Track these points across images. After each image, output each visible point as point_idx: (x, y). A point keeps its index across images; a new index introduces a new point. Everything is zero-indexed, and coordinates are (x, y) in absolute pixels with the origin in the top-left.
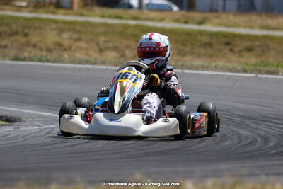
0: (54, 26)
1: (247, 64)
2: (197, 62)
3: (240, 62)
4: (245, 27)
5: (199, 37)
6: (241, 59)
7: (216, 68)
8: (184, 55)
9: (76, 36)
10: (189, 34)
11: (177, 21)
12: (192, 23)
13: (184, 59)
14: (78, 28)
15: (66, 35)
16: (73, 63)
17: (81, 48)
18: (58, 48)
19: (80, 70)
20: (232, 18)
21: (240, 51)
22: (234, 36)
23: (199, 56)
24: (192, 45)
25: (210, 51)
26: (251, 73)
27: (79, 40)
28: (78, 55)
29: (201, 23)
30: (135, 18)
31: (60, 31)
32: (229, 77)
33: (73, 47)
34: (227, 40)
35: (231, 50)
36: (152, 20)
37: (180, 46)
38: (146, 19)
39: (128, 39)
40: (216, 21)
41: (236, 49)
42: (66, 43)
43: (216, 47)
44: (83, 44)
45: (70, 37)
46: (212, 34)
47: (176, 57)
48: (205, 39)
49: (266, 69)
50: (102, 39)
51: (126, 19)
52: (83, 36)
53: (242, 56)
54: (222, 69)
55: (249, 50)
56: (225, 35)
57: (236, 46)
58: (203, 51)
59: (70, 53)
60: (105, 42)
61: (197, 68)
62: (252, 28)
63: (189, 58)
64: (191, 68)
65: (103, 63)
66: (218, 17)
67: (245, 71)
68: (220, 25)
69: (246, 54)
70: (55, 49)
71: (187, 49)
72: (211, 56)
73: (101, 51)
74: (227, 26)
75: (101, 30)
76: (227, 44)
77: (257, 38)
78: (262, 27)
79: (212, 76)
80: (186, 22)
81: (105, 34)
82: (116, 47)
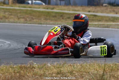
0: (3, 10)
1: (68, 23)
2: (51, 22)
3: (66, 22)
4: (67, 10)
5: (52, 14)
6: (66, 21)
8: (47, 20)
9: (10, 14)
10: (48, 13)
11: (44, 8)
12: (50, 9)
13: (47, 21)
14: (11, 11)
16: (9, 23)
17: (12, 18)
18: (4, 18)
19: (11, 25)
20: (63, 7)
21: (66, 18)
22: (64, 13)
23: (52, 20)
24: (50, 16)
27: (11, 15)
28: (11, 20)
29: (53, 9)
30: (30, 7)
31: (5, 12)
33: (9, 17)
34: (61, 15)
35: (63, 18)
36: (36, 8)
37: (45, 17)
38: (34, 8)
39: (28, 14)
40: (58, 8)
41: (64, 18)
42: (7, 16)
43: (58, 17)
44: (12, 16)
45: (8, 14)
46: (56, 13)
47: (44, 21)
48: (54, 14)
50: (19, 14)
51: (27, 8)
52: (13, 14)
53: (66, 20)
55: (69, 18)
56: (60, 13)
58: (53, 18)
59: (8, 19)
60: (20, 15)
61: (51, 24)
62: (69, 10)
63: (48, 21)
64: (49, 24)
65: (19, 23)
69: (68, 20)
71: (48, 18)
72: (56, 20)
73: (19, 19)
74: (61, 10)
75: (19, 11)
76: (61, 16)
77: (71, 14)
78: (73, 10)
80: (47, 9)
81: (20, 13)
82: (24, 17)
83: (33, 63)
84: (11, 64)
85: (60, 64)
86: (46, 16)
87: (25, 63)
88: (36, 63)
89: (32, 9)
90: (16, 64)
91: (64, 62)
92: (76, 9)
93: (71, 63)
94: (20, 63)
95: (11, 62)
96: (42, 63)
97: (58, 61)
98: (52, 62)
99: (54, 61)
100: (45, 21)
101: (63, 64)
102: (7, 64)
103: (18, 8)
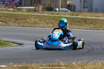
0: (34, 17)
1: (91, 27)
2: (76, 27)
3: (89, 27)
4: (90, 16)
5: (77, 20)
6: (89, 26)
7: (81, 29)
8: (72, 25)
9: (40, 20)
10: (73, 18)
11: (70, 15)
14: (41, 17)
15: (37, 19)
16: (39, 27)
18: (35, 23)
19: (41, 29)
20: (86, 14)
21: (89, 23)
22: (87, 19)
23: (76, 25)
24: (74, 22)
25: (80, 24)
26: (92, 30)
28: (41, 25)
29: (77, 15)
31: (36, 18)
32: (85, 31)
33: (39, 23)
35: (86, 23)
36: (62, 15)
39: (55, 20)
41: (87, 23)
42: (37, 22)
43: (81, 22)
44: (42, 22)
46: (80, 19)
49: (96, 28)
50: (48, 20)
51: (55, 14)
52: (42, 20)
53: (89, 25)
54: (83, 29)
55: (91, 23)
56: (84, 19)
57: (87, 22)
58: (78, 23)
59: (38, 24)
60: (49, 21)
61: (76, 29)
62: (92, 17)
63: (73, 25)
64: (74, 29)
65: (48, 27)
66: (82, 13)
67: (90, 29)
68: (83, 16)
70: (34, 23)
71: (73, 23)
72: (80, 25)
73: (47, 24)
74: (85, 16)
76: (85, 21)
77: (94, 19)
78: (95, 16)
79: (81, 31)
80: (73, 15)
81: (49, 19)
82: (52, 23)
83: (60, 62)
84: (41, 63)
85: (84, 62)
86: (72, 22)
87: (53, 62)
88: (62, 61)
89: (59, 15)
90: (45, 63)
91: (87, 61)
92: (98, 15)
93: (94, 62)
94: (49, 62)
95: (41, 62)
96: (68, 62)
97: (82, 61)
98: (77, 61)
99: (79, 61)
100: (71, 25)
101: (86, 62)
102: (38, 63)
103: (47, 15)
